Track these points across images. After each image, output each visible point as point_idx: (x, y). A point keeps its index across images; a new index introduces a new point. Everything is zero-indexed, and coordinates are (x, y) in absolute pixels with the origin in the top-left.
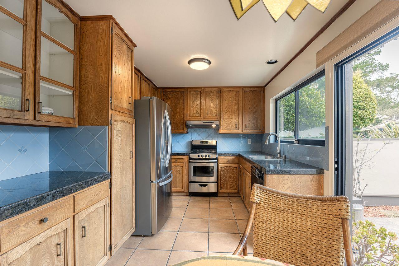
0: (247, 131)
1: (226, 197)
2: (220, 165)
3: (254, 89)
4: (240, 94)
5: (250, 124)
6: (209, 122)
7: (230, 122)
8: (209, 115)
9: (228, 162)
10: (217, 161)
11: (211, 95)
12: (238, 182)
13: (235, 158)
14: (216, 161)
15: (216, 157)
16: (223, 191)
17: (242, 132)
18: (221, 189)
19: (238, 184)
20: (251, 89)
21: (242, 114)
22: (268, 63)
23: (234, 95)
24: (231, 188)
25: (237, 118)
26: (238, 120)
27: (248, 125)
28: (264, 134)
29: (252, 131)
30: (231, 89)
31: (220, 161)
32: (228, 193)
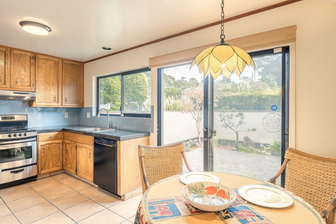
0: (67, 105)
1: (47, 178)
2: (41, 143)
3: (75, 63)
4: (59, 65)
5: (70, 97)
6: (21, 93)
7: (48, 94)
8: (19, 84)
9: (51, 139)
10: (37, 139)
11: (22, 59)
12: (61, 158)
13: (58, 134)
14: (35, 139)
15: (35, 135)
16: (44, 172)
17: (62, 105)
18: (42, 170)
19: (61, 160)
20: (71, 62)
21: (61, 87)
22: (104, 48)
23: (52, 65)
24: (53, 166)
25: (56, 90)
26: (57, 92)
27: (68, 99)
28: (83, 107)
29: (72, 105)
30: (49, 58)
31: (40, 138)
32: (50, 173)
